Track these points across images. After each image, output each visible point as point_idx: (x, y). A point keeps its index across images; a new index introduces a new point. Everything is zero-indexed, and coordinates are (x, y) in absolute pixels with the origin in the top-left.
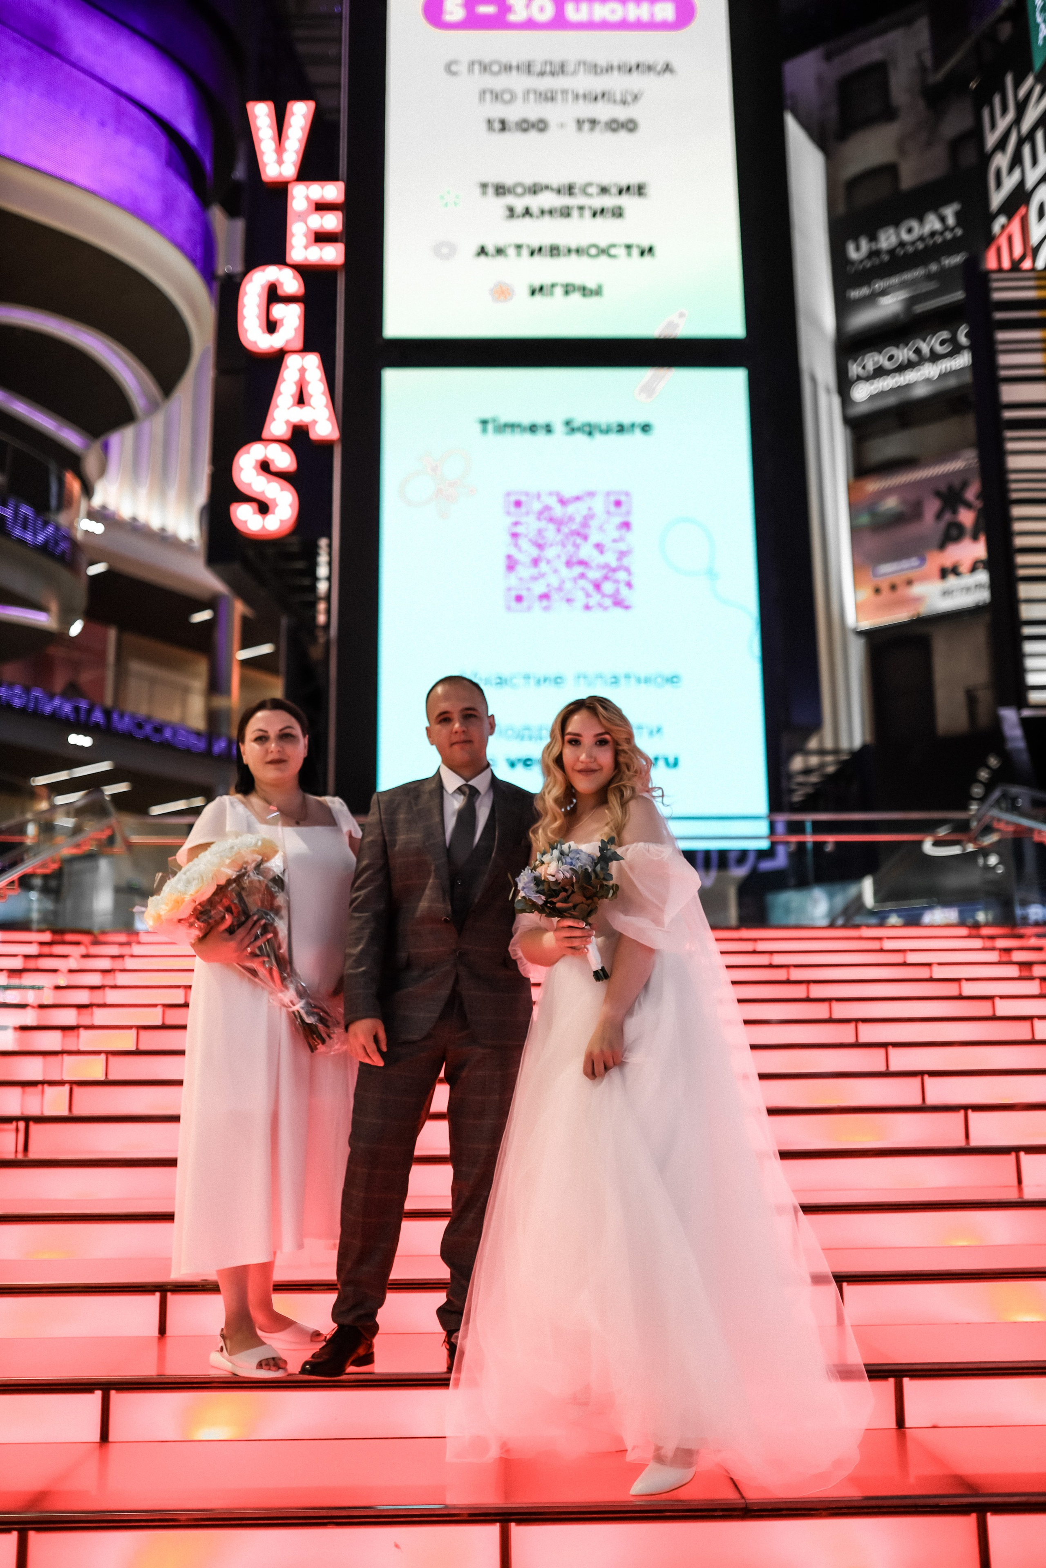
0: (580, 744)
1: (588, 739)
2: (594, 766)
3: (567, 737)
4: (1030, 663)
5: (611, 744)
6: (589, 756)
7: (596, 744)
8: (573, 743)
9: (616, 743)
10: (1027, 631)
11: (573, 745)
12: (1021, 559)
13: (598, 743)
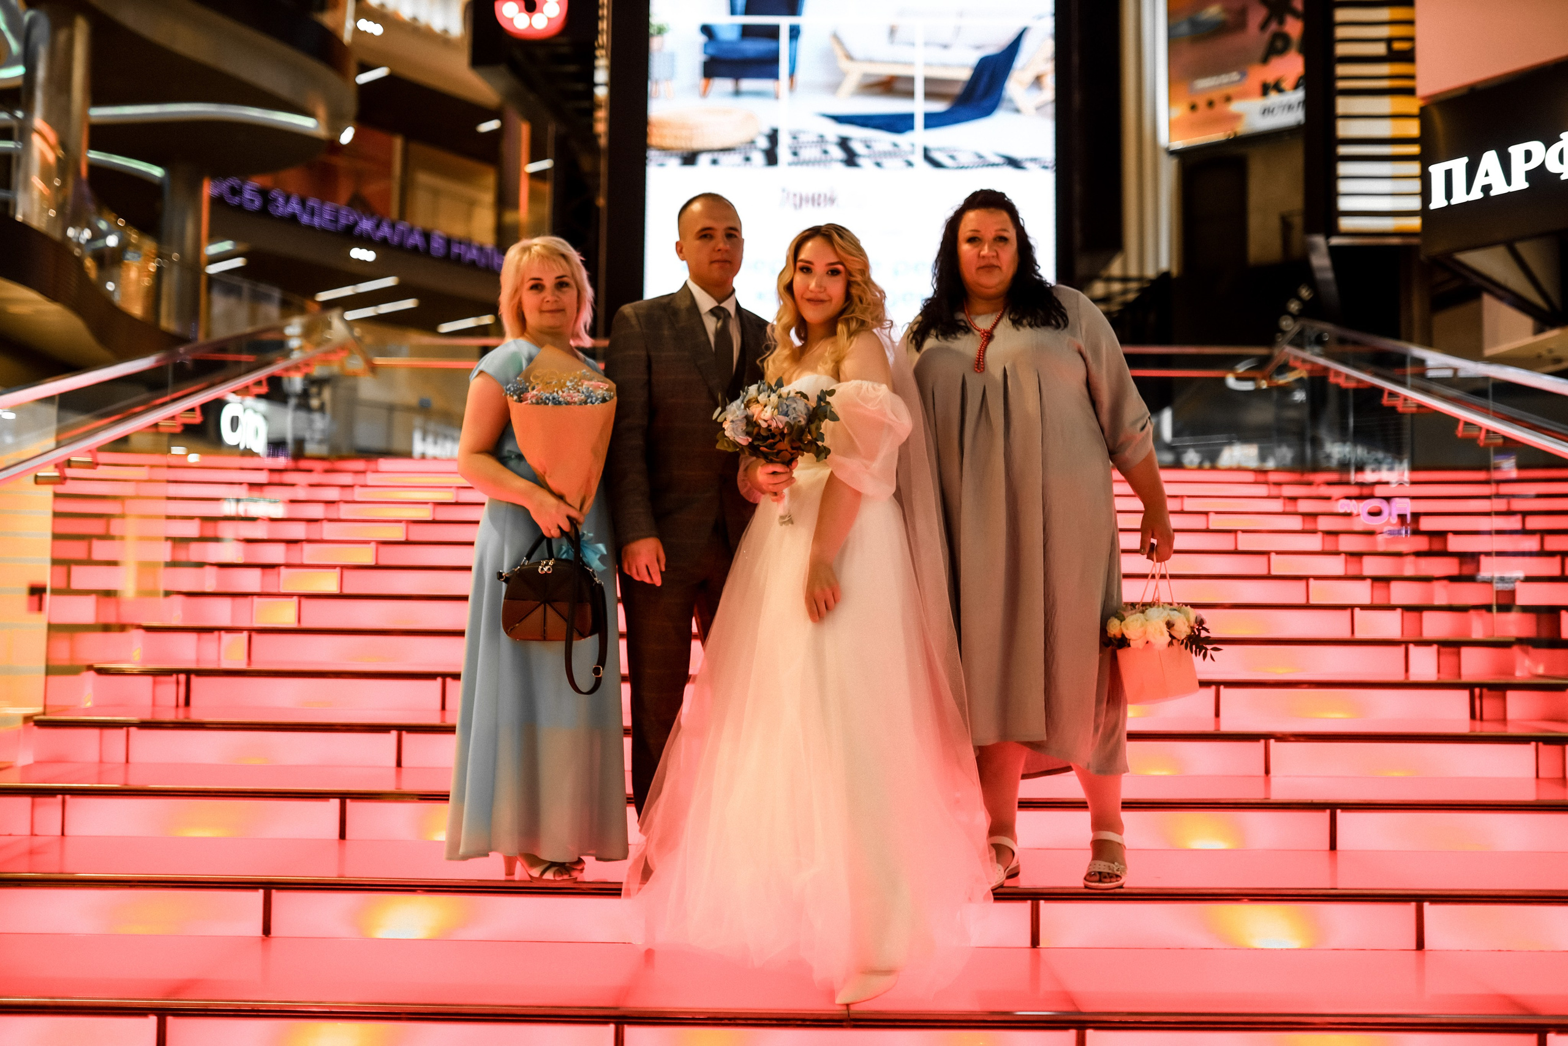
0: (811, 272)
1: (819, 268)
2: (822, 296)
3: (799, 264)
4: (1343, 186)
5: (843, 275)
6: (819, 285)
7: (827, 273)
8: (805, 270)
9: (849, 273)
10: (1343, 150)
11: (804, 272)
12: (1341, 70)
13: (830, 273)
